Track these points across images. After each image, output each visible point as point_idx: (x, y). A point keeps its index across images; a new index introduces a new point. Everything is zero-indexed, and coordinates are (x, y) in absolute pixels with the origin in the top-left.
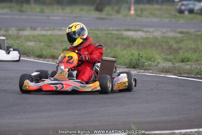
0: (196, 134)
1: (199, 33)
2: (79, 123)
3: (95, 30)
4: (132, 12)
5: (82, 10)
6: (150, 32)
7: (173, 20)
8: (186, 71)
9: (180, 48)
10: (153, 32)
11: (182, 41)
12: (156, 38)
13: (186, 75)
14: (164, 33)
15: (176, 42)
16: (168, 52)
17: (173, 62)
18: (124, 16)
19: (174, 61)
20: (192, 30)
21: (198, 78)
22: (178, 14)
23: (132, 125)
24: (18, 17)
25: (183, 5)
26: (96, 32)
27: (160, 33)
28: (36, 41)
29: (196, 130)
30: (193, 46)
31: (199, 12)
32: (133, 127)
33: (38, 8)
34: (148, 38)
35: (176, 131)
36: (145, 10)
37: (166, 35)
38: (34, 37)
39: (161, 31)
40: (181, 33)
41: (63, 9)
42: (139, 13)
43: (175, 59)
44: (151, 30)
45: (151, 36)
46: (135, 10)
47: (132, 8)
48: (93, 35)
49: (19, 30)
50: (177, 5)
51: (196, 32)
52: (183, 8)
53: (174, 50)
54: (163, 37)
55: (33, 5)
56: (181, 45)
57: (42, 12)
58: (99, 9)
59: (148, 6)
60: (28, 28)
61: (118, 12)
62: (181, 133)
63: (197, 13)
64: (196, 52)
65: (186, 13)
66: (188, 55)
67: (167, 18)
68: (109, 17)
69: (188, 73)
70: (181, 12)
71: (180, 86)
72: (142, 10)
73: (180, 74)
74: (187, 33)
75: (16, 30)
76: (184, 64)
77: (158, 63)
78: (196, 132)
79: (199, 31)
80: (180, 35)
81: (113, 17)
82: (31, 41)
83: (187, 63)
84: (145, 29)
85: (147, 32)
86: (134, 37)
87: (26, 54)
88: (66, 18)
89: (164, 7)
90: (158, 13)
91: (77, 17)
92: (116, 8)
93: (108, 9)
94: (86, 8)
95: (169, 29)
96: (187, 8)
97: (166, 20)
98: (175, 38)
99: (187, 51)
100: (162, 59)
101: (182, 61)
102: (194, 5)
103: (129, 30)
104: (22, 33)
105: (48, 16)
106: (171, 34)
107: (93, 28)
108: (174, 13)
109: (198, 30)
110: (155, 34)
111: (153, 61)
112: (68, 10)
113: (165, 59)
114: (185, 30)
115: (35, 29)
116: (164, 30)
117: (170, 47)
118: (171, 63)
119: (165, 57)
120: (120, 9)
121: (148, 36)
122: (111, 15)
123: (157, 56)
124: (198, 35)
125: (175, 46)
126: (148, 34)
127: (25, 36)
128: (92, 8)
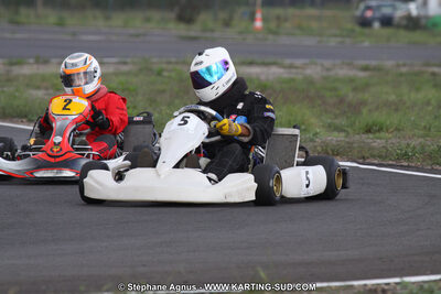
0: (398, 287)
1: (404, 70)
2: (144, 265)
3: (177, 63)
4: (258, 24)
5: (148, 20)
6: (296, 68)
7: (348, 40)
8: (376, 153)
9: (363, 103)
10: (304, 67)
11: (366, 86)
12: (310, 81)
13: (376, 162)
14: (328, 70)
15: (355, 89)
16: (338, 112)
17: (348, 133)
18: (241, 33)
19: (349, 130)
20: (389, 64)
21: (402, 167)
22: (358, 29)
23: (259, 269)
24: (8, 35)
25: (369, 8)
26: (178, 67)
27: (319, 69)
28: (47, 89)
29: (397, 280)
30: (392, 98)
31: (404, 22)
32: (262, 274)
33: (51, 16)
34: (293, 80)
35: (356, 283)
36: (286, 20)
37: (332, 73)
38: (44, 78)
39: (322, 65)
40: (365, 69)
41: (108, 18)
42: (273, 25)
43: (352, 125)
44: (298, 62)
45: (300, 77)
46: (264, 20)
47: (259, 16)
48: (173, 74)
49: (12, 64)
50: (357, 8)
51: (398, 66)
52: (369, 14)
53: (350, 105)
54: (325, 78)
55: (41, 10)
56: (366, 96)
57: (61, 24)
58: (186, 18)
59: (291, 11)
60: (32, 61)
61: (227, 24)
62: (365, 285)
63: (399, 26)
64: (397, 110)
65: (376, 25)
66: (380, 117)
67: (336, 36)
68: (208, 35)
69: (380, 157)
70: (365, 23)
71: (363, 184)
72: (278, 18)
73: (363, 160)
74: (378, 69)
75: (4, 64)
76: (371, 136)
77: (316, 134)
78: (397, 284)
79: (404, 65)
80: (362, 74)
81: (217, 34)
82: (38, 88)
83: (377, 135)
84: (288, 61)
85: (291, 67)
86: (263, 77)
87: (26, 116)
88: (114, 38)
89: (328, 12)
90: (314, 25)
91: (137, 36)
92: (223, 15)
93: (205, 18)
94: (156, 15)
95: (338, 62)
96: (378, 15)
97: (333, 42)
98: (351, 80)
99: (377, 108)
100: (323, 126)
101: (368, 131)
102: (394, 8)
103: (251, 64)
104: (16, 70)
105: (74, 34)
106: (343, 72)
107: (173, 60)
108: (349, 26)
109: (401, 62)
110: (308, 72)
111: (305, 130)
112: (118, 19)
113: (330, 126)
114: (373, 63)
115: (46, 62)
116: (328, 63)
117: (342, 101)
118: (343, 134)
119: (329, 121)
120: (231, 19)
121: (292, 76)
122: (212, 31)
123: (313, 120)
124: (401, 75)
125: (351, 97)
126: (294, 71)
127: (25, 76)
128: (172, 15)
